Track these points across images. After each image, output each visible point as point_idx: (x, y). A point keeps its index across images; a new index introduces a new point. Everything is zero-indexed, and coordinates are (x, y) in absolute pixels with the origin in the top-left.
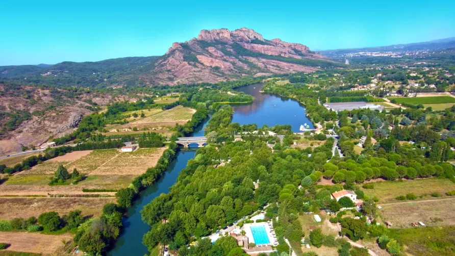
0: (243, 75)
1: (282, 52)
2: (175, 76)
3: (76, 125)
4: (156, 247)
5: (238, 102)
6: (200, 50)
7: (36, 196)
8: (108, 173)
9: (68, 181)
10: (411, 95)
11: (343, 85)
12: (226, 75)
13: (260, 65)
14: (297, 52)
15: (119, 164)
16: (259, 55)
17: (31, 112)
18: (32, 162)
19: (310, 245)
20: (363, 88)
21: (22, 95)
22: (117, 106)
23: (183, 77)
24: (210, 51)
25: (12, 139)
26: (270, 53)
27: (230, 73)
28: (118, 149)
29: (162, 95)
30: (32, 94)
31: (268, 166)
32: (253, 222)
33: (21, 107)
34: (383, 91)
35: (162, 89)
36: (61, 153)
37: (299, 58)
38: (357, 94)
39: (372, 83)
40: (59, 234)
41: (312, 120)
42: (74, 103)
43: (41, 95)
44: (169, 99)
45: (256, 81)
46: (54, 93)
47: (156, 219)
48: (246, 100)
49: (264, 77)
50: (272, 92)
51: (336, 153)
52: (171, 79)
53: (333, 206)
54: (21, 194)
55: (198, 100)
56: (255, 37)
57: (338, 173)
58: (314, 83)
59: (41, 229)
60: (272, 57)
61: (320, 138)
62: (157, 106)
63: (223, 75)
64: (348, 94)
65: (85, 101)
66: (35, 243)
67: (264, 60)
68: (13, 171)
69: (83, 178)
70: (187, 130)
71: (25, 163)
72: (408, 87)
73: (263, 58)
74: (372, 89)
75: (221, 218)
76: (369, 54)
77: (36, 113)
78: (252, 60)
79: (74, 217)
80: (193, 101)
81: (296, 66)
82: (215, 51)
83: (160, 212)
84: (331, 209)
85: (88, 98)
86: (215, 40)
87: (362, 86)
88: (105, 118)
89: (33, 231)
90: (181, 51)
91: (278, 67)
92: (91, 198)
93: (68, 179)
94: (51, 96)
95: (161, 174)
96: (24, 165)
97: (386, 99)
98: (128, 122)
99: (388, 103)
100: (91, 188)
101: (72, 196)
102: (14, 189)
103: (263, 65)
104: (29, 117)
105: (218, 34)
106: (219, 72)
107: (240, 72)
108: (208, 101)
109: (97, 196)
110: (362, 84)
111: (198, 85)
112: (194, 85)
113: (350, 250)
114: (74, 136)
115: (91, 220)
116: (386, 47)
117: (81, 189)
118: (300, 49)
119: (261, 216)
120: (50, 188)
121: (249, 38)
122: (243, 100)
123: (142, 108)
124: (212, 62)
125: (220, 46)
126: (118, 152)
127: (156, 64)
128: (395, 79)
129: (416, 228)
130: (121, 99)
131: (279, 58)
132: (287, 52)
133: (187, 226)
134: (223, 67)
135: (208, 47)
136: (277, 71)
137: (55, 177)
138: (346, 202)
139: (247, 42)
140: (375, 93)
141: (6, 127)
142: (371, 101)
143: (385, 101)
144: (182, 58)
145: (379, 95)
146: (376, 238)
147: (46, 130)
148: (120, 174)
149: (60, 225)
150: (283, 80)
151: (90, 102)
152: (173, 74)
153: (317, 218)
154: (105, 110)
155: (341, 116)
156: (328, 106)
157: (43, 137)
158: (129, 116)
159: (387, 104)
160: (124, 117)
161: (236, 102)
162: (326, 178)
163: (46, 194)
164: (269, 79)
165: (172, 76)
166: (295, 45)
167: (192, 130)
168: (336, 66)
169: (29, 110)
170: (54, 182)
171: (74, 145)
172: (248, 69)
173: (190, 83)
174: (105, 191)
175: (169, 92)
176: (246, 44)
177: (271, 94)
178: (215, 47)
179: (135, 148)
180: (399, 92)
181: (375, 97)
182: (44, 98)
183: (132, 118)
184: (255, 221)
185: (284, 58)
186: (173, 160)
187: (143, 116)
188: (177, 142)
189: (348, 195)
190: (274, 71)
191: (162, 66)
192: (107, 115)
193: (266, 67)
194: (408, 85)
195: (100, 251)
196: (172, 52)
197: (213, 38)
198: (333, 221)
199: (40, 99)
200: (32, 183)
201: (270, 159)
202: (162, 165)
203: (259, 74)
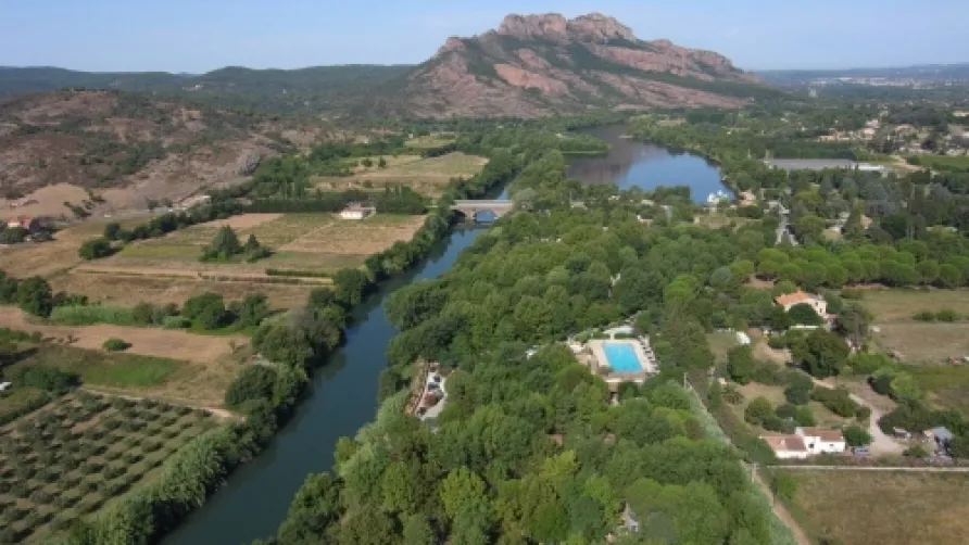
0: (589, 107)
1: (672, 66)
2: (448, 103)
3: (251, 172)
4: (413, 365)
5: (577, 152)
6: (502, 54)
7: (174, 276)
8: (315, 250)
9: (237, 257)
10: (953, 153)
11: (803, 129)
12: (552, 104)
13: (626, 88)
14: (704, 67)
15: (337, 236)
16: (623, 69)
17: (165, 146)
18: (168, 225)
19: (726, 380)
20: (847, 135)
21: (149, 117)
22: (330, 146)
23: (464, 105)
24: (522, 56)
25: (130, 187)
26: (647, 67)
27: (560, 101)
28: (333, 214)
29: (421, 134)
30: (168, 115)
31: (641, 250)
32: (608, 337)
33: (147, 136)
34: (891, 141)
35: (421, 124)
36: (222, 214)
37: (710, 79)
38: (833, 145)
39: (868, 127)
40: (223, 334)
41: (734, 186)
42: (246, 138)
43: (184, 118)
44: (434, 141)
45: (616, 120)
46: (210, 117)
47: (412, 319)
48: (595, 148)
49: (632, 113)
50: (649, 138)
51: (785, 238)
52: (440, 109)
53: (777, 320)
54: (147, 272)
55: (495, 142)
56: (617, 33)
57: (790, 265)
58: (741, 126)
59: (186, 325)
60: (650, 75)
61: (750, 212)
62: (410, 151)
63: (546, 104)
64: (814, 146)
65: (267, 135)
66: (177, 345)
67: (634, 80)
68: (132, 237)
69: (267, 254)
70: (472, 188)
71: (154, 225)
72: (949, 137)
73: (634, 75)
74: (867, 139)
75: (544, 322)
76: (862, 81)
77: (174, 148)
78: (611, 78)
79: (252, 306)
80: (484, 144)
81: (701, 93)
82: (533, 58)
83: (421, 305)
84: (771, 325)
85: (274, 129)
86: (535, 36)
87: (844, 132)
88: (307, 164)
89: (172, 326)
90: (462, 55)
91: (665, 95)
92: (282, 286)
93: (237, 253)
94: (203, 121)
95: (421, 257)
96: (153, 229)
97: (898, 157)
98: (352, 174)
99: (903, 163)
100: (280, 269)
101: (246, 280)
102: (134, 265)
103: (631, 90)
104: (160, 155)
105: (541, 24)
106: (539, 99)
107: (581, 102)
108: (516, 146)
109: (295, 282)
110: (845, 128)
111: (494, 120)
112: (486, 120)
113: (810, 392)
114: (246, 188)
115: (285, 315)
116: (901, 70)
117: (263, 270)
118: (711, 63)
119: (626, 329)
120: (202, 266)
121: (605, 34)
122: (588, 148)
123: (381, 153)
124: (525, 77)
125: (543, 49)
126: (333, 219)
127: (412, 78)
128: (919, 122)
129: (956, 366)
130: (340, 136)
131: (666, 77)
132: (683, 66)
133: (475, 330)
134: (547, 89)
135: (517, 49)
136: (660, 103)
137: (212, 249)
138: (805, 314)
139: (601, 43)
140: (872, 145)
141: (121, 167)
142: (865, 159)
143: (895, 160)
144: (464, 68)
145: (881, 149)
146: (867, 376)
147: (194, 176)
148: (339, 251)
149: (224, 320)
150: (672, 118)
151: (277, 136)
152: (443, 99)
153: (744, 338)
154: (308, 153)
155: (797, 180)
156: (770, 163)
157: (187, 186)
158: (356, 165)
159: (900, 165)
160: (344, 166)
161: (573, 152)
162: (761, 277)
163: (195, 274)
164: (644, 116)
165: (443, 103)
166: (702, 53)
167: (482, 190)
168: (789, 98)
169: (160, 142)
170: (210, 256)
171: (249, 203)
172: (600, 96)
173: (478, 116)
174: (309, 275)
175: (435, 129)
176: (598, 48)
177: (647, 142)
178: (532, 49)
179: (368, 213)
180: (928, 145)
181: (872, 152)
182: (190, 125)
183: (361, 167)
184: (612, 336)
185: (676, 76)
186: (443, 236)
187: (382, 164)
188: (452, 207)
189: (810, 300)
190: (654, 102)
191: (423, 81)
192: (311, 159)
193: (638, 94)
194: (947, 133)
195: (302, 362)
196: (445, 55)
197: (529, 31)
198: (775, 345)
199: (181, 125)
200: (169, 258)
201: (646, 238)
202: (422, 241)
203: (622, 107)
